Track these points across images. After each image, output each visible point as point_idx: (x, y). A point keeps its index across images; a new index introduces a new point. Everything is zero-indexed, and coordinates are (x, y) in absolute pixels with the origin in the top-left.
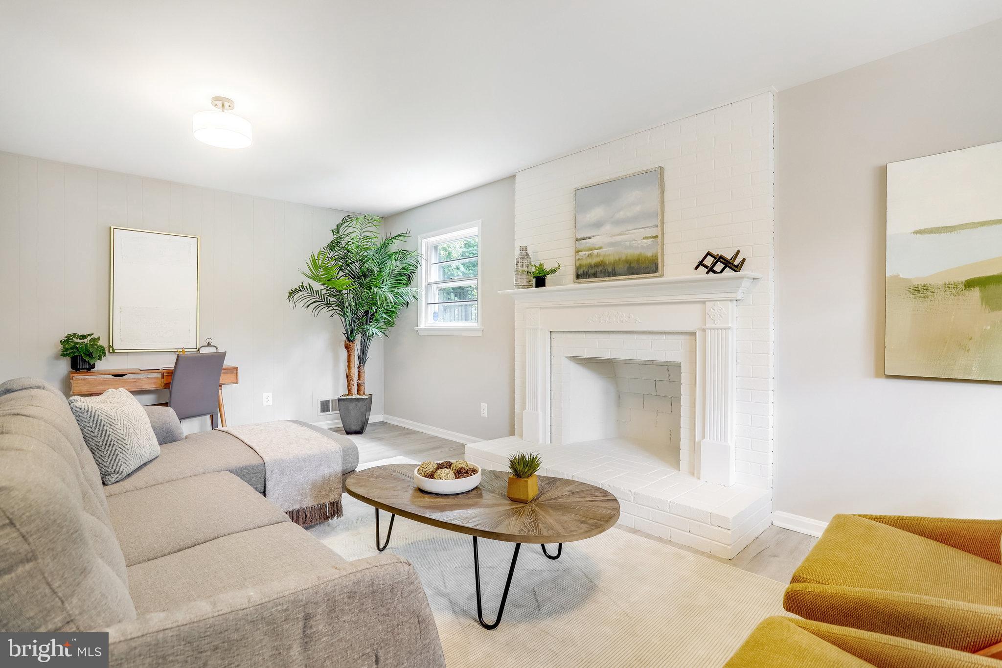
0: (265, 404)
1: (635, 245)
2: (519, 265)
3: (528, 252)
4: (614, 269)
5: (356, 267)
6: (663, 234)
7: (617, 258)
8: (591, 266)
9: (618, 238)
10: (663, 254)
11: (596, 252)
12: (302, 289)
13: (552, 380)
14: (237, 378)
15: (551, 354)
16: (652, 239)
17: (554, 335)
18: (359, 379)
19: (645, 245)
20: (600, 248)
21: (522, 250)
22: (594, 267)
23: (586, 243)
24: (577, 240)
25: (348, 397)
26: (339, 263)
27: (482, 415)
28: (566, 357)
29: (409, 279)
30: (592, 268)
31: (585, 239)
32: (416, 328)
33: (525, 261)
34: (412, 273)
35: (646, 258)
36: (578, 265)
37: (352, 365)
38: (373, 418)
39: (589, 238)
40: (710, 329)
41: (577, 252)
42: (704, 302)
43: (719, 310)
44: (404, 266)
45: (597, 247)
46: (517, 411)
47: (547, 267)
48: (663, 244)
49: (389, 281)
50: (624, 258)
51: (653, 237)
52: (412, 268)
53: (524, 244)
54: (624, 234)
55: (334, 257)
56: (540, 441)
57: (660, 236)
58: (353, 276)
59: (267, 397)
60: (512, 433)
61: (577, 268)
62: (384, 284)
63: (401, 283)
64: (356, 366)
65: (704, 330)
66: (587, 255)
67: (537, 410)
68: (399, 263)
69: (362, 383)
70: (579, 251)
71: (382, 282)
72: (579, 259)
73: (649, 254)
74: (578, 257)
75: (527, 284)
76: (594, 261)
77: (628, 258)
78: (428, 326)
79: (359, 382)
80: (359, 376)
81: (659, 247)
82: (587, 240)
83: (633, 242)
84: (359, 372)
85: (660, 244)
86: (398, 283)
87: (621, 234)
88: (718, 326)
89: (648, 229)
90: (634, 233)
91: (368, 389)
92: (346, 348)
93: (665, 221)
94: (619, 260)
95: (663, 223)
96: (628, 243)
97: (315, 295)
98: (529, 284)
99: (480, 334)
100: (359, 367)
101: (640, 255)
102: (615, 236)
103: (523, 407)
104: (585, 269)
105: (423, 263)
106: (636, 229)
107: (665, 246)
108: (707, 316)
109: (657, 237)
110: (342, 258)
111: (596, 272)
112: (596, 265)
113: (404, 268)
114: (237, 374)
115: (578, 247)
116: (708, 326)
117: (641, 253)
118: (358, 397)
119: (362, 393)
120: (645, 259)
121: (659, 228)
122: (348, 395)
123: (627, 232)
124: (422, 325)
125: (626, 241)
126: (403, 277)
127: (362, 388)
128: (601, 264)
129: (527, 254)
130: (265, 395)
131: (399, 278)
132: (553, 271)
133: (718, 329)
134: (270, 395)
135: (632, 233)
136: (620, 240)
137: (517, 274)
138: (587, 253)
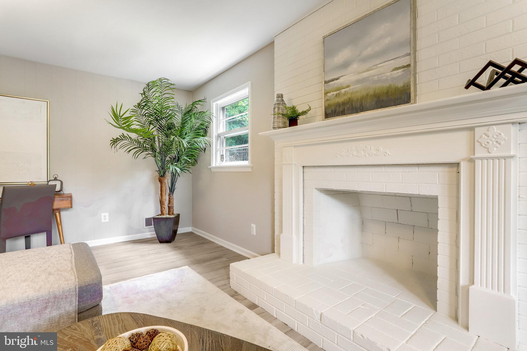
0: (103, 221)
1: (384, 78)
2: (276, 110)
3: (284, 99)
4: (361, 105)
5: (163, 122)
6: (415, 62)
7: (364, 93)
8: (338, 105)
9: (365, 75)
10: (415, 84)
11: (343, 91)
12: (123, 139)
13: (305, 209)
14: (71, 204)
15: (303, 186)
16: (402, 70)
17: (306, 170)
18: (169, 204)
19: (395, 76)
20: (348, 86)
21: (279, 97)
22: (342, 105)
23: (334, 84)
24: (326, 82)
25: (160, 217)
26: (150, 119)
27: (252, 233)
28: (317, 189)
29: (206, 132)
30: (340, 106)
31: (333, 80)
32: (209, 167)
33: (281, 106)
34: (208, 128)
35: (397, 89)
36: (327, 105)
37: (164, 194)
38: (181, 230)
39: (337, 79)
40: (482, 159)
41: (326, 94)
42: (472, 129)
43: (495, 136)
44: (201, 122)
45: (345, 86)
46: (276, 234)
47: (300, 109)
48: (415, 74)
49: (191, 133)
50: (371, 92)
51: (404, 67)
52: (207, 124)
53: (280, 92)
54: (372, 70)
55: (145, 114)
56: (294, 261)
57: (412, 65)
58: (161, 128)
59: (105, 216)
60: (273, 252)
61: (326, 109)
62: (187, 135)
63: (199, 135)
64: (167, 194)
65: (472, 161)
66: (335, 95)
67: (292, 234)
68: (198, 121)
69: (171, 206)
70: (327, 93)
71: (186, 134)
72: (328, 100)
73: (400, 84)
74: (327, 98)
75: (283, 126)
76: (341, 100)
77: (376, 92)
78: (217, 165)
79: (169, 205)
80: (169, 201)
81: (411, 75)
82: (335, 81)
83: (382, 75)
84: (169, 198)
85: (412, 73)
86: (197, 135)
87: (368, 70)
88: (493, 154)
89: (398, 60)
90: (383, 66)
91: (176, 211)
92: (159, 181)
93: (418, 49)
94: (367, 95)
95: (415, 51)
96: (376, 78)
97: (134, 143)
98: (284, 126)
99: (250, 170)
100: (169, 195)
101: (390, 87)
102: (362, 73)
103: (281, 232)
104: (333, 108)
105: (214, 120)
106: (385, 62)
107: (417, 75)
108: (477, 144)
109: (409, 66)
110: (152, 115)
111: (344, 109)
112: (344, 104)
113: (201, 124)
114: (71, 201)
115: (326, 89)
116: (477, 155)
117: (390, 85)
118: (168, 216)
119: (171, 213)
120: (395, 90)
121: (412, 56)
122: (161, 215)
123: (374, 67)
124: (214, 164)
125: (375, 76)
126: (201, 131)
127: (172, 210)
128: (350, 101)
129: (283, 100)
130: (103, 214)
131: (198, 131)
132: (304, 113)
133: (493, 158)
134: (107, 214)
135: (381, 67)
136: (368, 76)
137: (274, 118)
138: (335, 93)
